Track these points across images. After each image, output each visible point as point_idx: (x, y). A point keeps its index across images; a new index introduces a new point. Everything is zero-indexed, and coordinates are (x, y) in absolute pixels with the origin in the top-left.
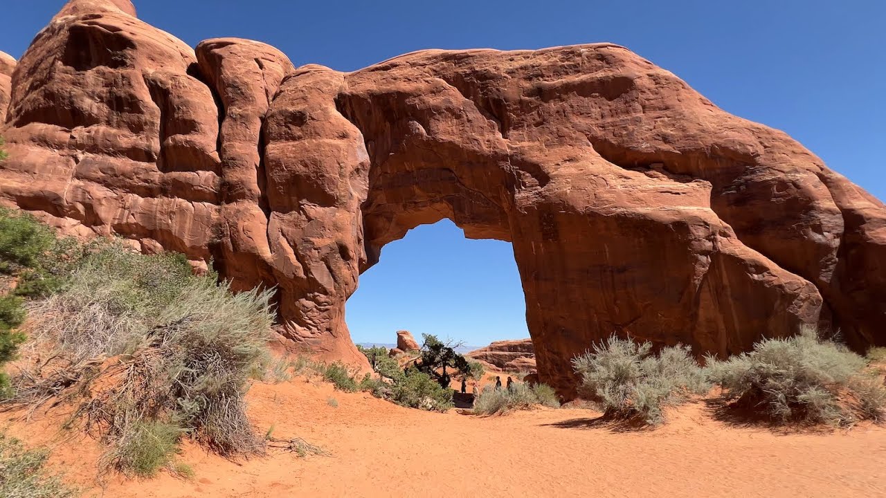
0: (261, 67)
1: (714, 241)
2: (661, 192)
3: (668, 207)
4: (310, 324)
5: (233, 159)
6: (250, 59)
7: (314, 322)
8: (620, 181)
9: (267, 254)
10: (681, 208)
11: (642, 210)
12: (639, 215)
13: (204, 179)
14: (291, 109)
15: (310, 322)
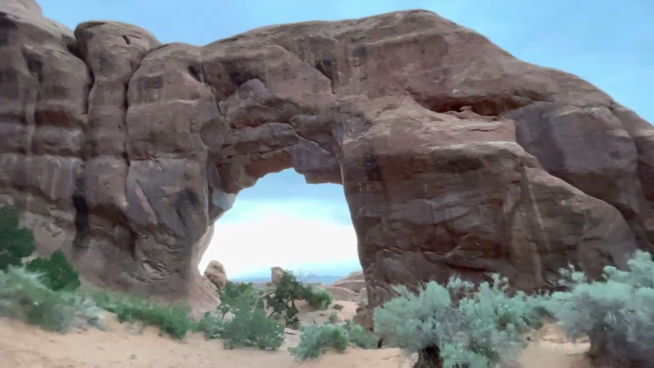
0: (128, 42)
1: (522, 171)
2: (472, 130)
3: (477, 143)
4: (160, 266)
5: (98, 120)
6: (118, 35)
7: (165, 265)
8: (434, 123)
9: (124, 203)
10: (491, 143)
11: (455, 146)
12: (453, 152)
13: (72, 137)
14: (150, 75)
15: (160, 264)
